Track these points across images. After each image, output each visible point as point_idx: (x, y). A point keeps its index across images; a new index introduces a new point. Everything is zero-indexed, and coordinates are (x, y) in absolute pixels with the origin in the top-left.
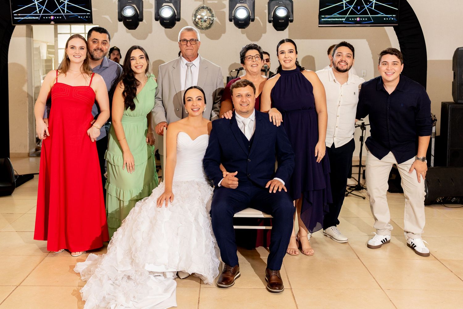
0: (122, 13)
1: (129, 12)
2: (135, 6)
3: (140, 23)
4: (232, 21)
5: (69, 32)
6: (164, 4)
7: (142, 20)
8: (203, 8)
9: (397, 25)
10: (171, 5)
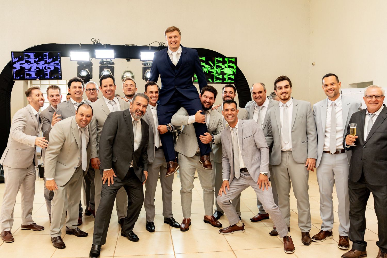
0: (80, 74)
1: (84, 73)
2: (87, 70)
3: (91, 79)
4: (144, 79)
5: (48, 84)
6: (105, 69)
7: (92, 78)
8: (127, 71)
9: (236, 83)
10: (109, 69)
